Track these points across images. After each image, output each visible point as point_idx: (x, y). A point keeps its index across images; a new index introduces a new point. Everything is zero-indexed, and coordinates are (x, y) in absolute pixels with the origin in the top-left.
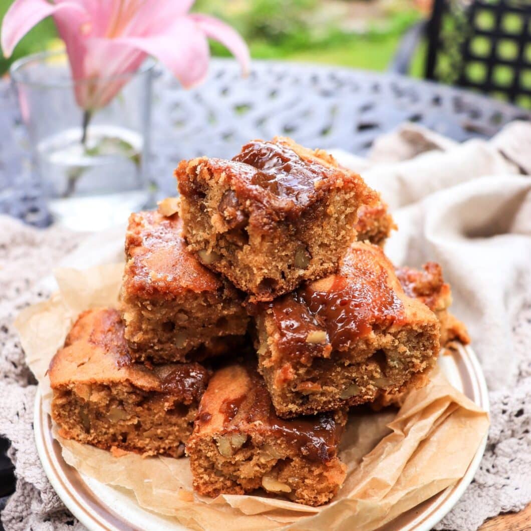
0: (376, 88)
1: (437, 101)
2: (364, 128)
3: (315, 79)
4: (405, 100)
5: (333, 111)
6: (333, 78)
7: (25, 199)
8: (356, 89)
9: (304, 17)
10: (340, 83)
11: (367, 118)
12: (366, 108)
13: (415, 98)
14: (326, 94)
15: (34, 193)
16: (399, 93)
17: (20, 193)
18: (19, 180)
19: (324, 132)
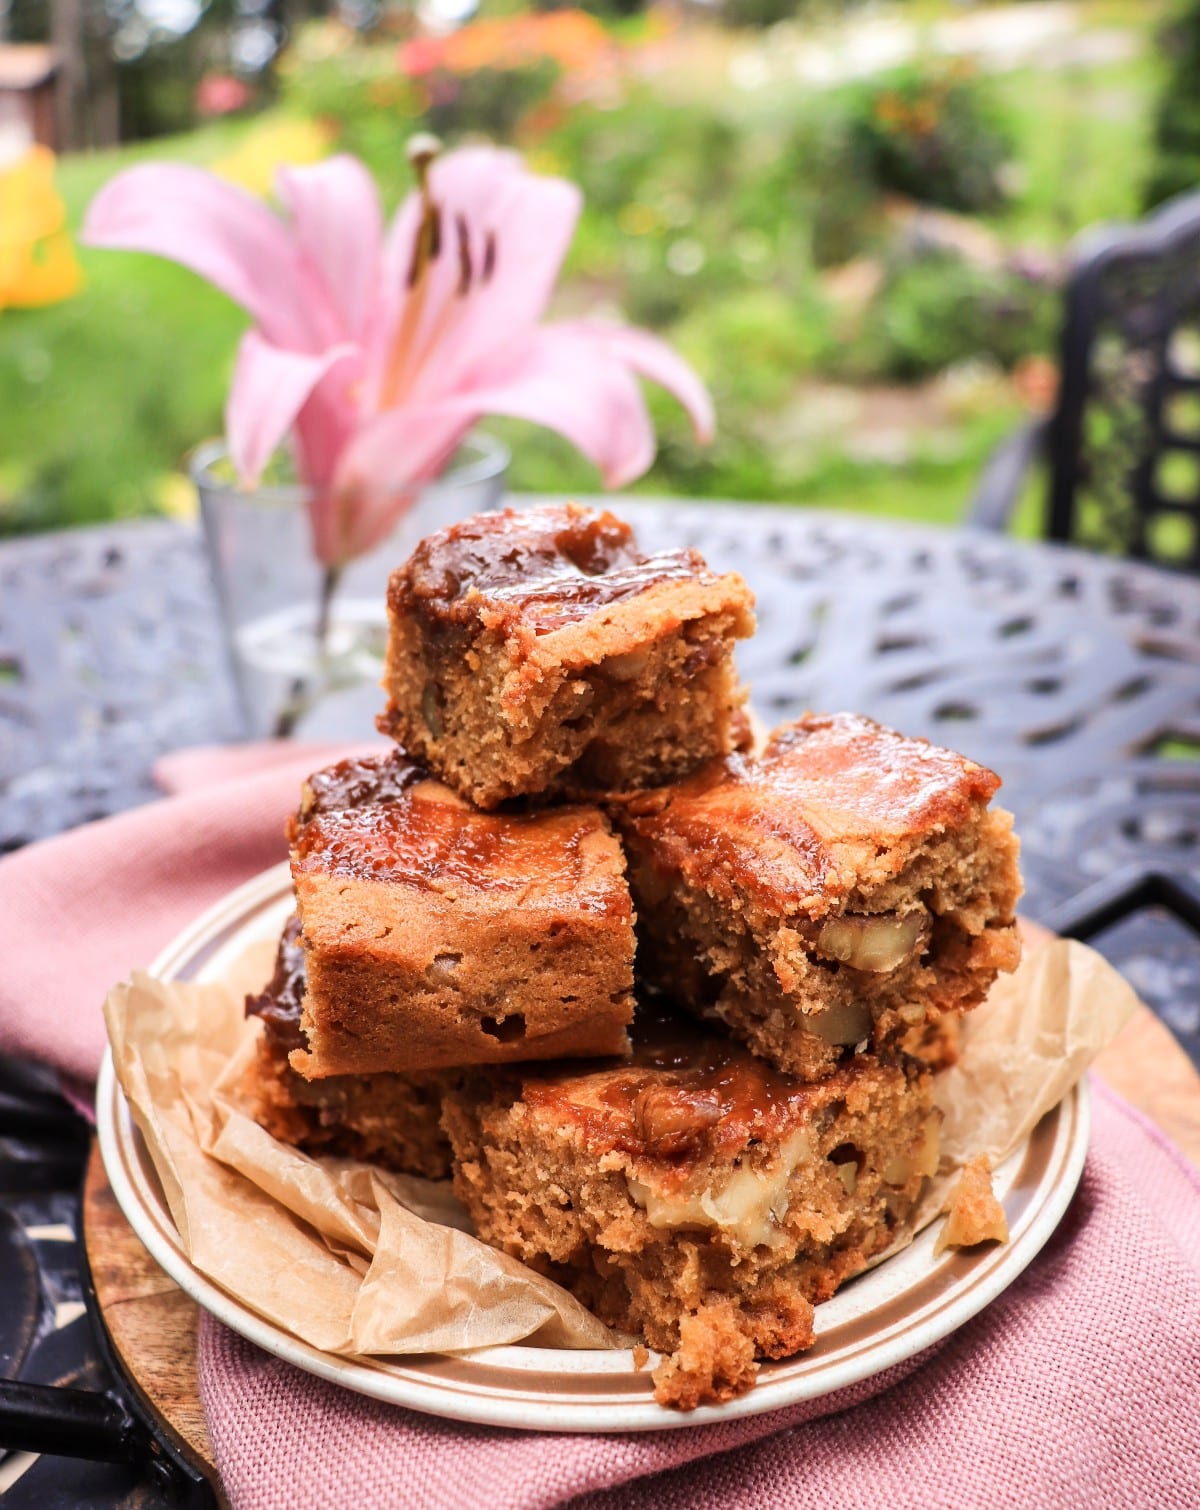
0: (922, 561)
1: (1070, 587)
2: (889, 646)
3: (776, 543)
4: (993, 587)
5: (819, 611)
6: (819, 539)
7: (81, 793)
8: (874, 561)
9: (760, 426)
10: (836, 553)
11: (901, 625)
12: (898, 605)
13: (1016, 581)
14: (802, 574)
15: (101, 779)
16: (977, 570)
17: (71, 780)
18: (68, 751)
19: (797, 658)
